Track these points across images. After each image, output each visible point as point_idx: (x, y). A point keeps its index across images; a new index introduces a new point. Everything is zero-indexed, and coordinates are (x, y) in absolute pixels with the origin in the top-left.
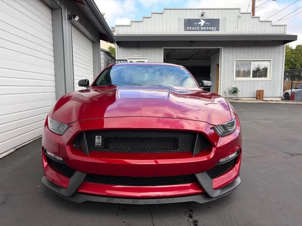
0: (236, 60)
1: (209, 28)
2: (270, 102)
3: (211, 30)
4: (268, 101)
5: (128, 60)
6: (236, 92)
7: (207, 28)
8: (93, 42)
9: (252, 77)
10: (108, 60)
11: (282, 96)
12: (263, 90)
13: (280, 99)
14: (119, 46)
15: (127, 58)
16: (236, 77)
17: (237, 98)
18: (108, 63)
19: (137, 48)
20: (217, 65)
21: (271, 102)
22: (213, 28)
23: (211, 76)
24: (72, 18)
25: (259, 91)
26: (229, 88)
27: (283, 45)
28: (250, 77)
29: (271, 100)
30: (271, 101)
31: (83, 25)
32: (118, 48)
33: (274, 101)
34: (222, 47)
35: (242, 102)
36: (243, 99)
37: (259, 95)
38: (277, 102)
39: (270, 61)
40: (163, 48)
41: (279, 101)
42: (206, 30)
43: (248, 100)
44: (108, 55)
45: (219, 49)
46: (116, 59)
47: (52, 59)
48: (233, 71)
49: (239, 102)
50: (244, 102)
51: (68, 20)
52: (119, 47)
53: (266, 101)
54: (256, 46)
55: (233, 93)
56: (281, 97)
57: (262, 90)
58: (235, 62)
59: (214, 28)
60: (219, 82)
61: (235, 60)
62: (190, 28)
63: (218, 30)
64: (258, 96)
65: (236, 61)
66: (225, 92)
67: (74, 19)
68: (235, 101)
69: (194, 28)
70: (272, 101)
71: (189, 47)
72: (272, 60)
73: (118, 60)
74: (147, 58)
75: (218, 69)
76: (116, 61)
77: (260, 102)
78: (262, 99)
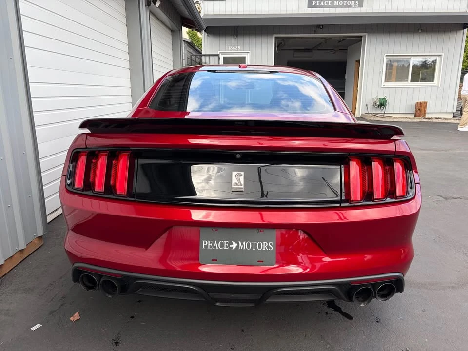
0: (387, 54)
1: (346, 3)
2: (434, 121)
3: (350, 6)
4: (432, 119)
5: (220, 54)
6: (383, 105)
7: (344, 3)
8: (172, 31)
9: (411, 82)
10: (191, 56)
11: (455, 111)
12: (427, 102)
13: (451, 116)
14: (207, 33)
15: (219, 52)
16: (385, 81)
17: (385, 115)
18: (191, 59)
19: (235, 37)
20: (356, 61)
21: (437, 121)
22: (353, 3)
23: (346, 78)
24: (151, 4)
25: (419, 104)
26: (373, 98)
27: (462, 31)
28: (407, 81)
29: (437, 117)
30: (436, 119)
31: (164, 12)
32: (206, 37)
33: (441, 119)
34: (367, 34)
35: (392, 120)
36: (394, 116)
37: (419, 109)
38: (446, 121)
39: (440, 55)
40: (274, 35)
41: (449, 119)
42: (343, 6)
43: (402, 118)
44: (190, 47)
45: (361, 37)
46: (203, 53)
47: (127, 65)
48: (381, 73)
49: (387, 120)
50: (395, 120)
51: (146, 6)
52: (208, 35)
53: (429, 119)
54: (420, 31)
55: (378, 107)
56: (453, 113)
57: (425, 102)
58: (385, 58)
59: (355, 3)
60: (358, 89)
61: (385, 54)
62: (316, 3)
63: (361, 5)
64: (418, 111)
65: (386, 56)
66: (367, 105)
67: (155, 5)
68: (381, 119)
69: (324, 4)
70: (439, 119)
71: (315, 33)
72: (443, 54)
73: (205, 55)
74: (250, 52)
75: (358, 68)
76: (203, 57)
77: (419, 121)
78: (424, 116)
